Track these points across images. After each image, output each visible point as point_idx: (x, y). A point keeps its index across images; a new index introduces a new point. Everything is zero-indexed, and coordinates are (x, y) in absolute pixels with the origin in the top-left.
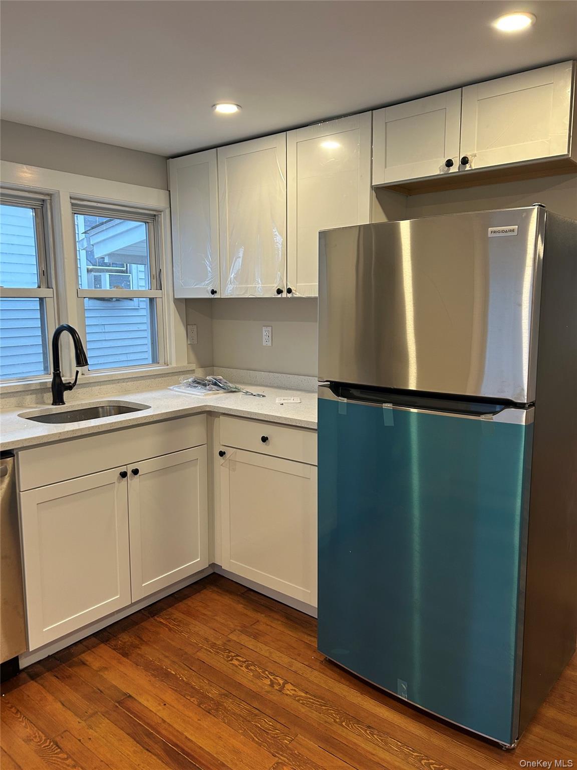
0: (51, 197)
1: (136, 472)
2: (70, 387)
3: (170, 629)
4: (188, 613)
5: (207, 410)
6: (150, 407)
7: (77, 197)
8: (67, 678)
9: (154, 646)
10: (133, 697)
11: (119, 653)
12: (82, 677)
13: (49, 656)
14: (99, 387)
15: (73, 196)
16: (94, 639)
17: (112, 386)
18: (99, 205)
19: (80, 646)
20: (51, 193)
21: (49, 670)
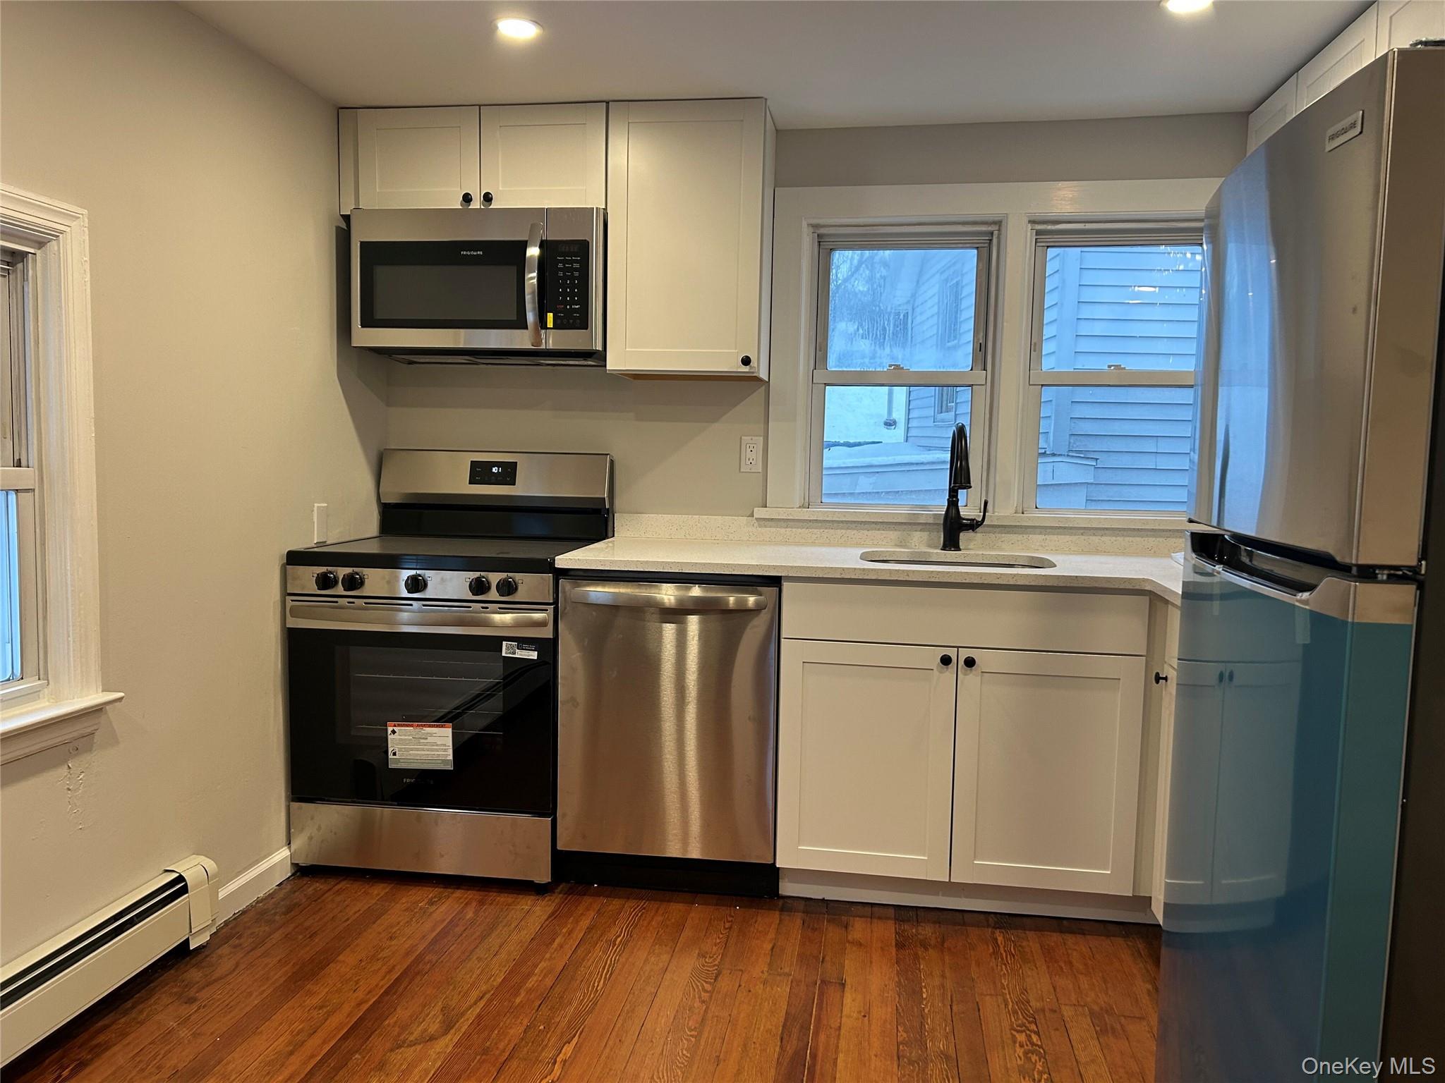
0: (1000, 226)
1: (970, 663)
2: (974, 525)
3: (996, 953)
4: (1048, 953)
5: (1147, 588)
6: (1055, 566)
7: (1048, 218)
8: (812, 929)
9: (947, 958)
10: (844, 988)
11: (896, 940)
12: (825, 936)
13: (824, 899)
14: (1043, 537)
15: (1032, 219)
16: (892, 911)
17: (1068, 538)
18: (1089, 226)
19: (868, 909)
20: (1000, 219)
21: (806, 912)
